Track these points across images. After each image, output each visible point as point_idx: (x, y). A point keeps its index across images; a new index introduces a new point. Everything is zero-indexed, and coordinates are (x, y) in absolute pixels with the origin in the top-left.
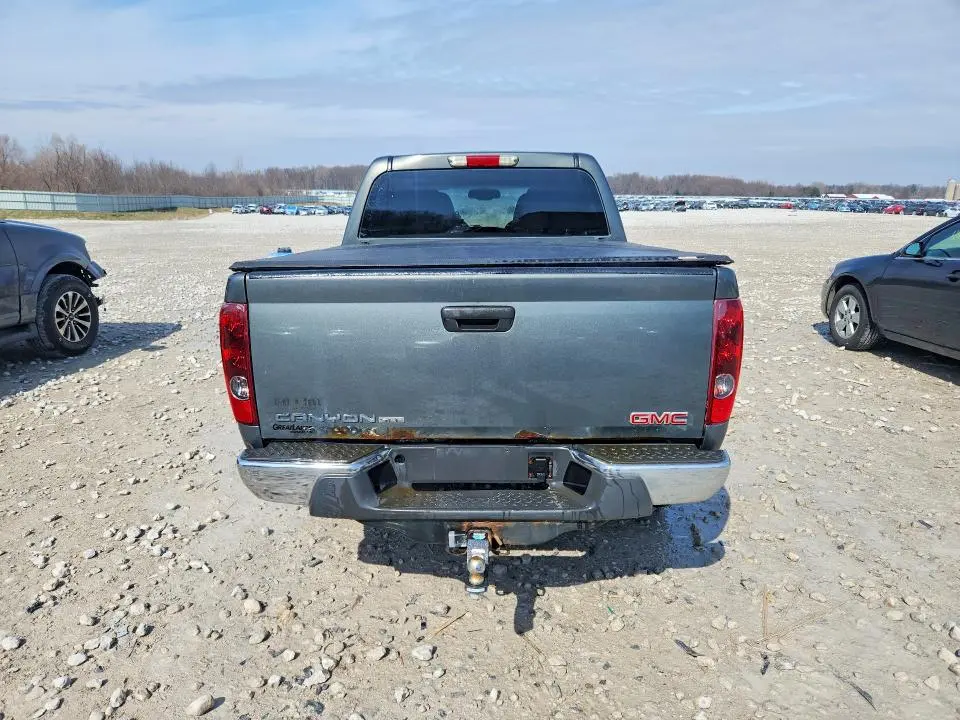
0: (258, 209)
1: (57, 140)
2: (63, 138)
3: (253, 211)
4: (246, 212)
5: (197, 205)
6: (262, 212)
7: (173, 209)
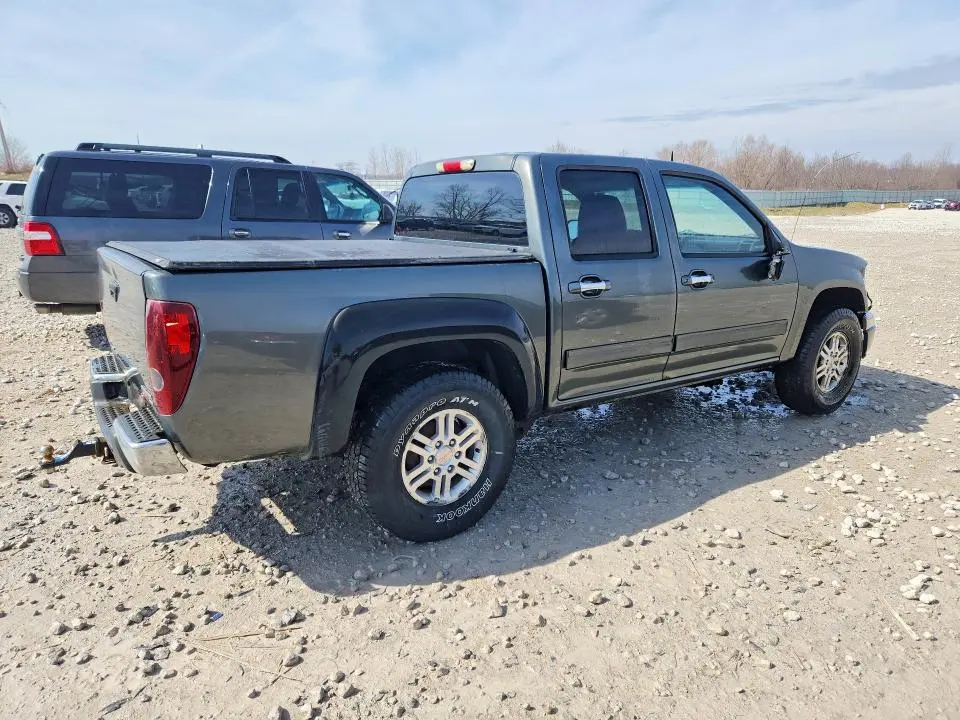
0: (944, 205)
1: (750, 140)
2: (756, 139)
3: (939, 207)
4: (928, 208)
5: (872, 200)
6: (948, 208)
7: (844, 204)
